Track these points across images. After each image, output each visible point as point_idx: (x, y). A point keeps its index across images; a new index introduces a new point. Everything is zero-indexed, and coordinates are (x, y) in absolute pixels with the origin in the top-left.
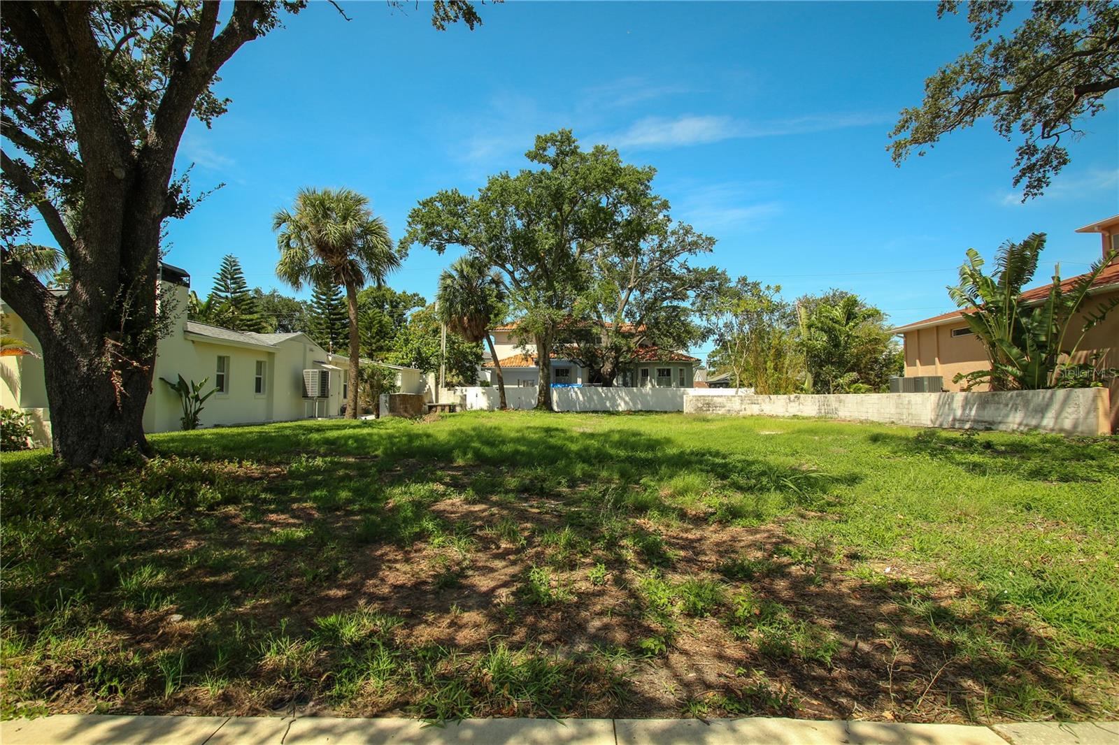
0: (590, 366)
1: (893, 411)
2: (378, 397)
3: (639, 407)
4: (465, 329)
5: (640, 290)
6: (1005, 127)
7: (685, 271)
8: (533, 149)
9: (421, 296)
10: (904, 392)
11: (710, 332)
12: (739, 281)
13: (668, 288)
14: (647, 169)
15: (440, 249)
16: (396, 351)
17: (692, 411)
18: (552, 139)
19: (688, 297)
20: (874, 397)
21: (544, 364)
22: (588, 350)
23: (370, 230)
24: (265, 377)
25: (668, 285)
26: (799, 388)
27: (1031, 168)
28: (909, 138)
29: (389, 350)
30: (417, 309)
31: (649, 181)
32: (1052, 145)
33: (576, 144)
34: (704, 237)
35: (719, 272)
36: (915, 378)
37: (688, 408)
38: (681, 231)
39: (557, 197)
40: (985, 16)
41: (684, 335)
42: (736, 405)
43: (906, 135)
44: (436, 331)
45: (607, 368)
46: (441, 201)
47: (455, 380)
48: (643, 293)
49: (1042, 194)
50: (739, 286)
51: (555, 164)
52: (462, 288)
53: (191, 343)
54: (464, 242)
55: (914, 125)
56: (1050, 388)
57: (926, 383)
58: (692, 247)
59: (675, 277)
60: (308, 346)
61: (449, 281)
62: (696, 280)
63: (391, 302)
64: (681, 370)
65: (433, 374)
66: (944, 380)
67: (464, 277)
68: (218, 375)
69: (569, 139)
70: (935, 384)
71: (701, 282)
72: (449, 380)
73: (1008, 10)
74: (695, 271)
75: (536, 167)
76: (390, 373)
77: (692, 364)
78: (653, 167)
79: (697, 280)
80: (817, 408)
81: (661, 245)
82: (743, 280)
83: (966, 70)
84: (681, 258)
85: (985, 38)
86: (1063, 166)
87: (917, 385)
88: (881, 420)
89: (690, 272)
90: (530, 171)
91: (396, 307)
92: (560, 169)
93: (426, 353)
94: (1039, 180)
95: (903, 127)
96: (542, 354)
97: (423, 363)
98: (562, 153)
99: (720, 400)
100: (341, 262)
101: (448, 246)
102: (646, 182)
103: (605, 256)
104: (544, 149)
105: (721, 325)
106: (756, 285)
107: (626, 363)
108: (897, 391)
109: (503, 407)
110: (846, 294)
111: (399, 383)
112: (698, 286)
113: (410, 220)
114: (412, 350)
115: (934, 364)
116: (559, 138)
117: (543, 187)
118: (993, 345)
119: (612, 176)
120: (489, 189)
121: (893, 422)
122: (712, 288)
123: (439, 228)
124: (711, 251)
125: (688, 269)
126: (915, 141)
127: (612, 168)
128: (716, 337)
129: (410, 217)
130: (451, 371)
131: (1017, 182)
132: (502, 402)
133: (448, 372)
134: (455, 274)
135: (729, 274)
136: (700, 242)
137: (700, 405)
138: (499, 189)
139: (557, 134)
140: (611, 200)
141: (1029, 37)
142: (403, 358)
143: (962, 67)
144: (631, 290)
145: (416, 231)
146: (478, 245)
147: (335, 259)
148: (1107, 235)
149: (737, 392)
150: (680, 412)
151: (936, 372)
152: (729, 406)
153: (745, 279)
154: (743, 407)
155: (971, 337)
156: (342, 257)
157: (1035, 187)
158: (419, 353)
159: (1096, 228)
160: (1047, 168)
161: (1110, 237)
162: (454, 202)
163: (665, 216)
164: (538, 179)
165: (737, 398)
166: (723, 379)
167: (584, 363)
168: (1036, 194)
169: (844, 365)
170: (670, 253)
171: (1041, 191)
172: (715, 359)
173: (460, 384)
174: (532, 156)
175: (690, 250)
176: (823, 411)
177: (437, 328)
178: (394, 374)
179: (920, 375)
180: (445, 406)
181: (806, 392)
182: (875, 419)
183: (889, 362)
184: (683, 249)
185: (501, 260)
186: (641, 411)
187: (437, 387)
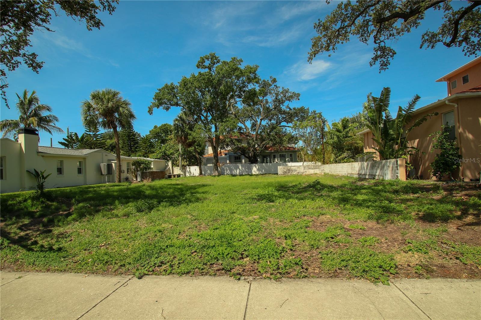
2: (137, 173)
6: (364, 39)
7: (289, 109)
8: (198, 63)
12: (313, 112)
15: (167, 109)
16: (156, 153)
17: (282, 173)
18: (207, 58)
21: (215, 155)
24: (83, 167)
29: (153, 152)
31: (255, 72)
33: (219, 59)
34: (295, 93)
35: (305, 108)
37: (280, 172)
42: (302, 170)
49: (388, 68)
51: (209, 68)
52: (182, 124)
53: (41, 157)
54: (177, 105)
60: (104, 154)
64: (291, 154)
65: (171, 162)
67: (182, 120)
68: (57, 168)
69: (214, 57)
72: (183, 164)
74: (294, 109)
75: (202, 71)
76: (148, 162)
77: (296, 151)
78: (257, 65)
86: (394, 55)
89: (291, 109)
96: (214, 151)
97: (165, 157)
99: (294, 168)
100: (111, 119)
101: (172, 108)
106: (320, 114)
109: (201, 174)
111: (152, 166)
115: (372, 148)
116: (210, 57)
120: (182, 82)
123: (165, 100)
130: (184, 160)
133: (182, 160)
136: (293, 96)
137: (285, 171)
142: (157, 156)
144: (261, 120)
147: (108, 118)
148: (449, 82)
149: (303, 164)
150: (278, 174)
152: (298, 170)
153: (315, 111)
154: (305, 170)
159: (443, 80)
161: (450, 83)
162: (170, 89)
165: (303, 167)
168: (385, 69)
171: (387, 67)
175: (289, 100)
178: (150, 163)
180: (175, 175)
184: (286, 99)
187: (172, 167)
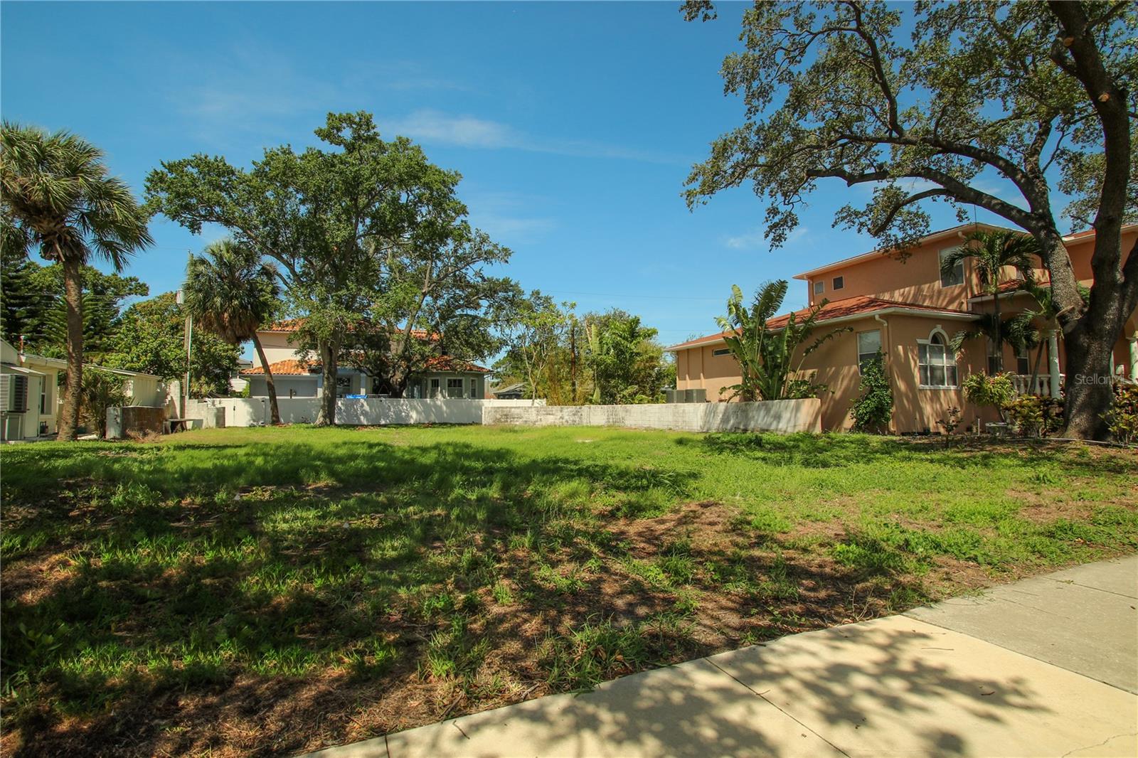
0: (379, 375)
1: (671, 418)
2: (105, 411)
3: (433, 418)
4: (224, 328)
5: (432, 296)
6: (760, 190)
7: (480, 280)
8: (325, 127)
9: (141, 282)
10: (677, 402)
11: (503, 343)
12: (533, 294)
13: (460, 296)
14: (453, 173)
15: (195, 227)
16: (118, 351)
17: (491, 422)
18: (349, 120)
19: (480, 306)
20: (656, 407)
21: (330, 372)
22: (378, 358)
23: (105, 192)
25: (461, 293)
26: (588, 400)
27: (775, 226)
28: (698, 190)
29: (108, 350)
30: (136, 299)
31: (453, 185)
32: (789, 210)
33: (376, 130)
34: (500, 248)
35: (512, 283)
36: (686, 391)
37: (486, 419)
38: (478, 239)
39: (352, 186)
40: (755, 102)
41: (482, 346)
42: (532, 416)
43: (696, 186)
44: (176, 329)
45: (398, 377)
46: (198, 166)
47: (205, 389)
48: (436, 299)
49: (781, 246)
50: (532, 299)
51: (351, 148)
52: (220, 277)
54: (228, 222)
55: (701, 179)
56: (783, 399)
57: (695, 395)
58: (489, 256)
59: (469, 285)
61: (201, 268)
62: (490, 289)
63: (94, 285)
64: (472, 381)
65: (177, 382)
66: (707, 392)
67: (225, 263)
69: (368, 123)
70: (701, 396)
71: (495, 292)
72: (197, 390)
73: (769, 102)
74: (490, 280)
75: (328, 148)
76: (114, 379)
77: (483, 375)
79: (493, 289)
80: (605, 417)
81: (456, 251)
82: (536, 294)
83: (739, 141)
84: (477, 266)
85: (754, 118)
86: (794, 227)
87: (688, 397)
88: (661, 428)
89: (485, 281)
90: (320, 152)
91: (102, 293)
92: (356, 154)
93: (167, 355)
94: (780, 236)
95: (693, 179)
96: (327, 361)
97: (161, 367)
98: (360, 137)
99: (517, 411)
100: (56, 229)
101: (205, 225)
102: (451, 186)
103: (394, 256)
104: (339, 130)
105: (513, 337)
106: (548, 299)
107: (418, 373)
108: (673, 402)
109: (276, 421)
110: (624, 313)
111: (129, 393)
112: (492, 296)
113: (148, 184)
114: (146, 351)
115: (700, 378)
116: (357, 120)
117: (337, 172)
118: (746, 364)
119: (416, 173)
120: (267, 164)
121: (670, 429)
122: (506, 299)
123: (194, 201)
124: (507, 262)
125: (483, 278)
126: (703, 192)
127: (418, 164)
128: (509, 348)
129: (148, 180)
130: (198, 379)
131: (767, 236)
132: (273, 416)
133: (193, 379)
134: (211, 259)
135: (522, 287)
136: (496, 251)
137: (498, 416)
138: (281, 166)
139: (354, 114)
140: (411, 197)
141: (778, 124)
143: (736, 138)
144: (424, 295)
145: (159, 202)
146: (247, 227)
147: (45, 225)
148: (810, 282)
149: (533, 404)
150: (479, 424)
151: (701, 386)
152: (526, 417)
153: (538, 293)
154: (539, 417)
155: (728, 357)
156: (58, 223)
157: (777, 240)
158: (157, 355)
159: (806, 277)
160: (785, 227)
161: (813, 284)
162: (218, 173)
163: (462, 221)
164: (329, 163)
165: (533, 409)
166: (513, 391)
167: (371, 372)
168: (777, 246)
169: (628, 378)
170: (465, 260)
171: (781, 244)
172: (499, 370)
173: (211, 395)
174: (326, 135)
175: (486, 259)
176: (611, 420)
177: (178, 324)
178: (122, 382)
179: (689, 388)
181: (597, 403)
182: (656, 427)
183: (660, 376)
184: (479, 256)
185: (275, 248)
186: (435, 423)
187: (182, 398)
